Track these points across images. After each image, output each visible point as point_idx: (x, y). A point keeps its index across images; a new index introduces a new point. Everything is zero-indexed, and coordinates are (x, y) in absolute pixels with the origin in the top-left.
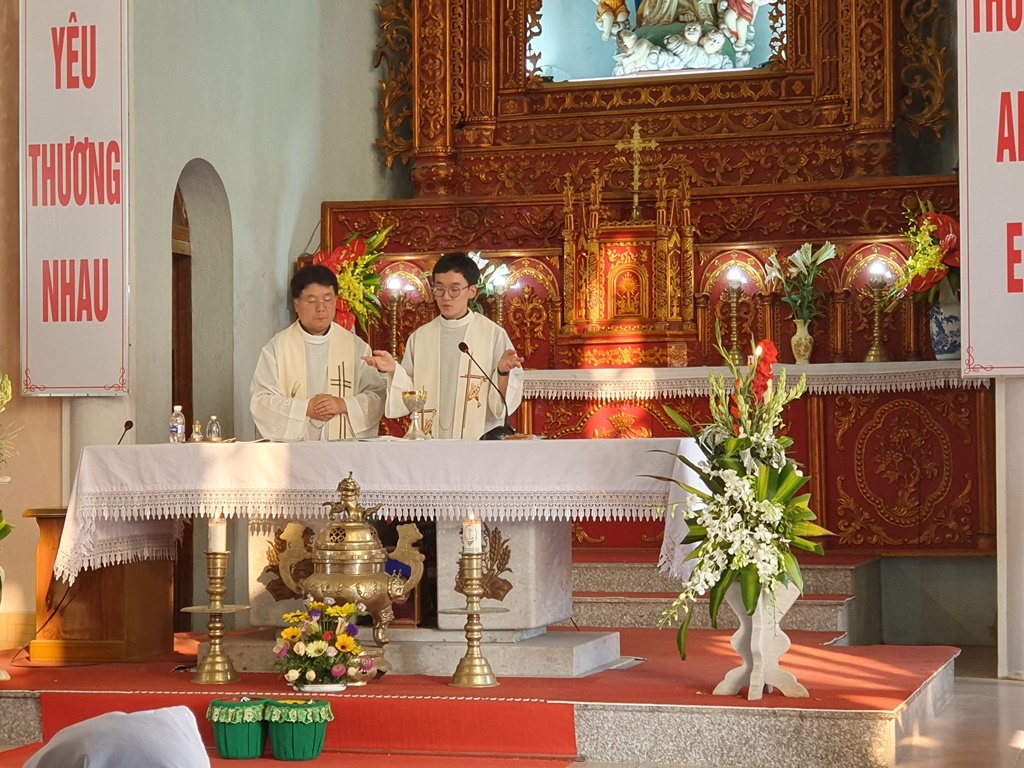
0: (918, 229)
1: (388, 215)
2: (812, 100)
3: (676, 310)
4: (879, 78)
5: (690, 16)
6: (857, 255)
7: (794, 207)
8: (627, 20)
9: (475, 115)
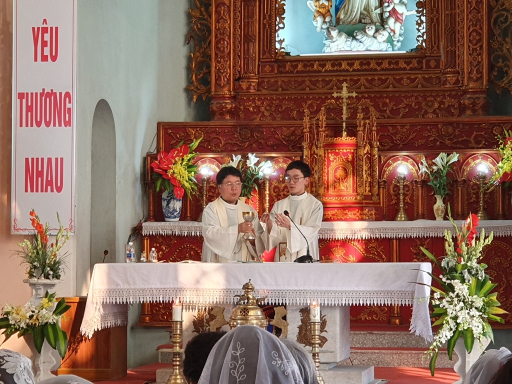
0: (504, 146)
1: (197, 130)
2: (441, 71)
3: (368, 189)
4: (480, 60)
5: (368, 20)
6: (470, 160)
7: (433, 132)
8: (331, 21)
9: (247, 73)
